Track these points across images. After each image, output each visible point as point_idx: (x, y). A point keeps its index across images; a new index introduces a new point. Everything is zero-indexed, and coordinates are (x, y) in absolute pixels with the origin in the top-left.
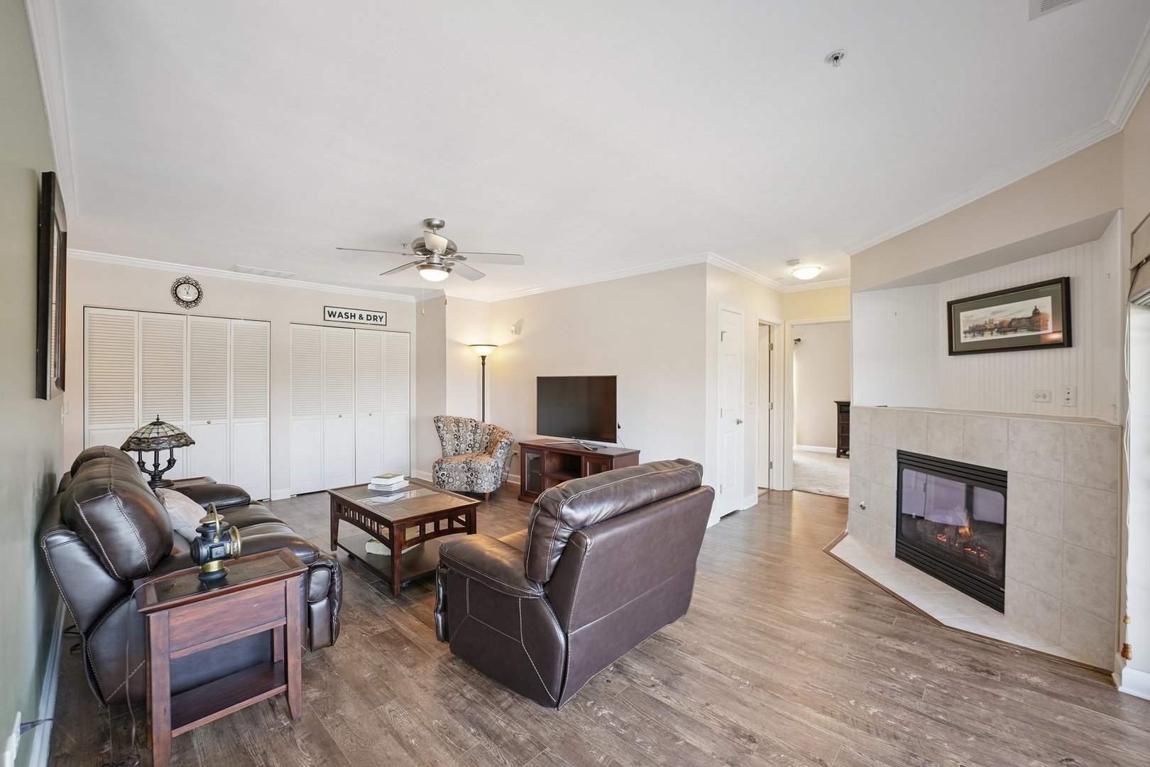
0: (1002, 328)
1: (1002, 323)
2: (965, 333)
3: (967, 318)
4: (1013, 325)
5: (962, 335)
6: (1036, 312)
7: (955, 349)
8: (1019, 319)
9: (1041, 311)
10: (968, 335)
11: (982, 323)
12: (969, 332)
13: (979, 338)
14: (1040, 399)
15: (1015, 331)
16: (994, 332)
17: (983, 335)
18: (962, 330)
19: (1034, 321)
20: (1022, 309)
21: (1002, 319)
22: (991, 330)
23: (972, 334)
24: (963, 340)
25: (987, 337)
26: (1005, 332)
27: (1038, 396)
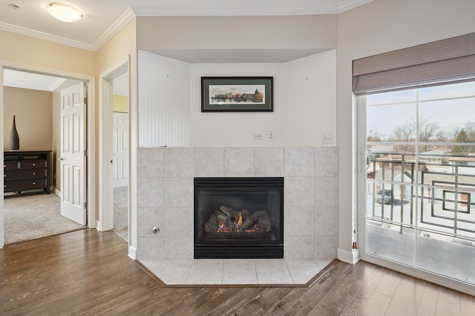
0: (237, 98)
1: (237, 95)
2: (212, 98)
3: (214, 90)
4: (243, 98)
5: (210, 100)
6: (257, 92)
7: (206, 108)
8: (247, 95)
9: (260, 92)
10: (214, 100)
11: (224, 94)
12: (216, 98)
13: (221, 103)
14: (258, 138)
15: (245, 101)
16: (232, 100)
17: (225, 101)
18: (210, 96)
19: (256, 96)
20: (249, 89)
21: (237, 93)
22: (231, 99)
23: (217, 100)
24: (211, 103)
25: (228, 102)
26: (239, 101)
27: (256, 137)
